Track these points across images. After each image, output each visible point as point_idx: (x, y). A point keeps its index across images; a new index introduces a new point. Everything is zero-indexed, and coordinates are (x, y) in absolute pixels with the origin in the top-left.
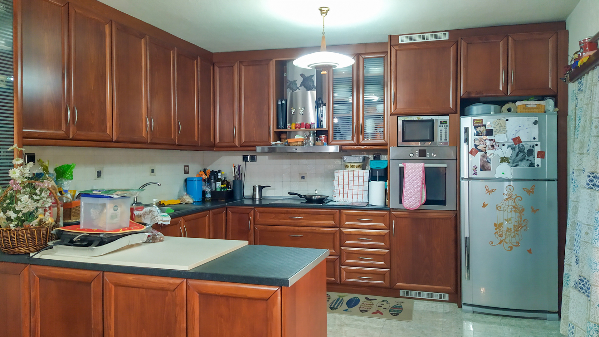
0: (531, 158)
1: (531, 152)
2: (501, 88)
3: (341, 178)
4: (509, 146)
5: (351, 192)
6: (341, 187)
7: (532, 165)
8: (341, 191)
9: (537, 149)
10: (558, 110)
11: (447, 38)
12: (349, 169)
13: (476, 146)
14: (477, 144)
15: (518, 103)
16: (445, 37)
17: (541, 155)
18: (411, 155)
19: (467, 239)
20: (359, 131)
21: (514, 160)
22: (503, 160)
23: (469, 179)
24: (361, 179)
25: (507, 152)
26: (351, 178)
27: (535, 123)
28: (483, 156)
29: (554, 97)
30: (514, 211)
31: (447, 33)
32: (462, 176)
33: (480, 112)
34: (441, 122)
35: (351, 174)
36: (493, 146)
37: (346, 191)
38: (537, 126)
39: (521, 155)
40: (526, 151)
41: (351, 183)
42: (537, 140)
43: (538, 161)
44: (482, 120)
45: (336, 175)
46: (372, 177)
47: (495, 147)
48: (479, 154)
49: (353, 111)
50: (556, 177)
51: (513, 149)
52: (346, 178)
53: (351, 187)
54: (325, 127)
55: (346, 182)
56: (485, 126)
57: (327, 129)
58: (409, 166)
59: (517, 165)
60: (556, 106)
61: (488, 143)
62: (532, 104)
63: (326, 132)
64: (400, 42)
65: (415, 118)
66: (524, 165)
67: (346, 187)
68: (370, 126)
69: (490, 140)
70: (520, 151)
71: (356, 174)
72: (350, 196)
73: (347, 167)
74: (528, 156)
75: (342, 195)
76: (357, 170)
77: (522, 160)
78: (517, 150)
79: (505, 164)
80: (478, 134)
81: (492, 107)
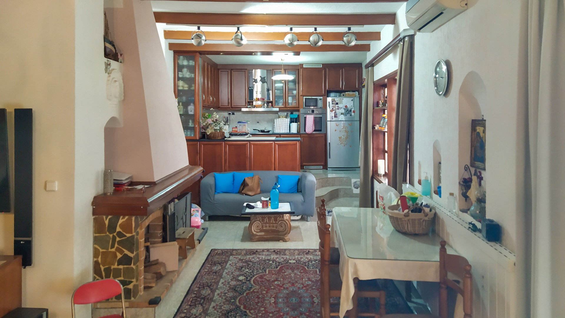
0: (351, 113)
1: (351, 111)
2: (341, 87)
3: (278, 122)
4: (344, 109)
5: (282, 128)
6: (278, 126)
7: (351, 115)
8: (278, 128)
9: (353, 110)
10: (359, 96)
11: (321, 67)
12: (281, 118)
13: (333, 109)
14: (333, 108)
15: (346, 93)
16: (321, 66)
17: (354, 112)
18: (309, 112)
19: (329, 143)
20: (286, 103)
21: (345, 114)
22: (342, 114)
23: (330, 121)
24: (286, 122)
25: (343, 111)
26: (282, 122)
27: (352, 100)
28: (335, 112)
29: (358, 91)
30: (346, 132)
31: (321, 65)
32: (328, 120)
33: (333, 96)
34: (320, 99)
35: (282, 120)
36: (338, 109)
37: (280, 128)
38: (352, 101)
39: (347, 112)
40: (349, 110)
41: (282, 124)
42: (353, 106)
43: (353, 114)
44: (334, 99)
45: (275, 121)
46: (292, 121)
47: (339, 109)
48: (334, 111)
49: (283, 94)
50: (359, 120)
51: (345, 110)
52: (280, 122)
53: (282, 126)
54: (271, 100)
55: (280, 124)
56: (335, 101)
57: (272, 101)
58: (308, 116)
59: (346, 116)
60: (359, 94)
61: (337, 107)
62: (351, 93)
63: (272, 102)
64: (304, 67)
65: (310, 97)
66: (348, 115)
67: (280, 126)
68: (290, 100)
69: (337, 106)
70: (347, 110)
71: (284, 120)
72: (282, 130)
73: (280, 117)
74: (350, 112)
75: (278, 130)
76: (284, 119)
77: (348, 114)
78: (346, 110)
79: (342, 115)
80: (333, 104)
81: (338, 94)
